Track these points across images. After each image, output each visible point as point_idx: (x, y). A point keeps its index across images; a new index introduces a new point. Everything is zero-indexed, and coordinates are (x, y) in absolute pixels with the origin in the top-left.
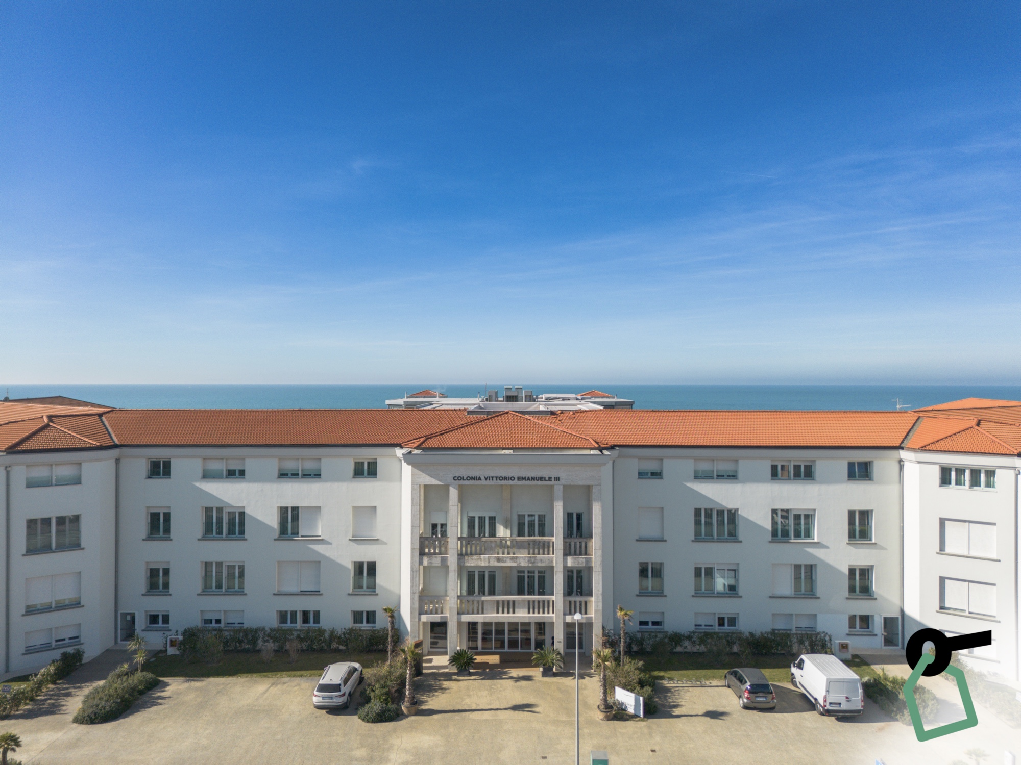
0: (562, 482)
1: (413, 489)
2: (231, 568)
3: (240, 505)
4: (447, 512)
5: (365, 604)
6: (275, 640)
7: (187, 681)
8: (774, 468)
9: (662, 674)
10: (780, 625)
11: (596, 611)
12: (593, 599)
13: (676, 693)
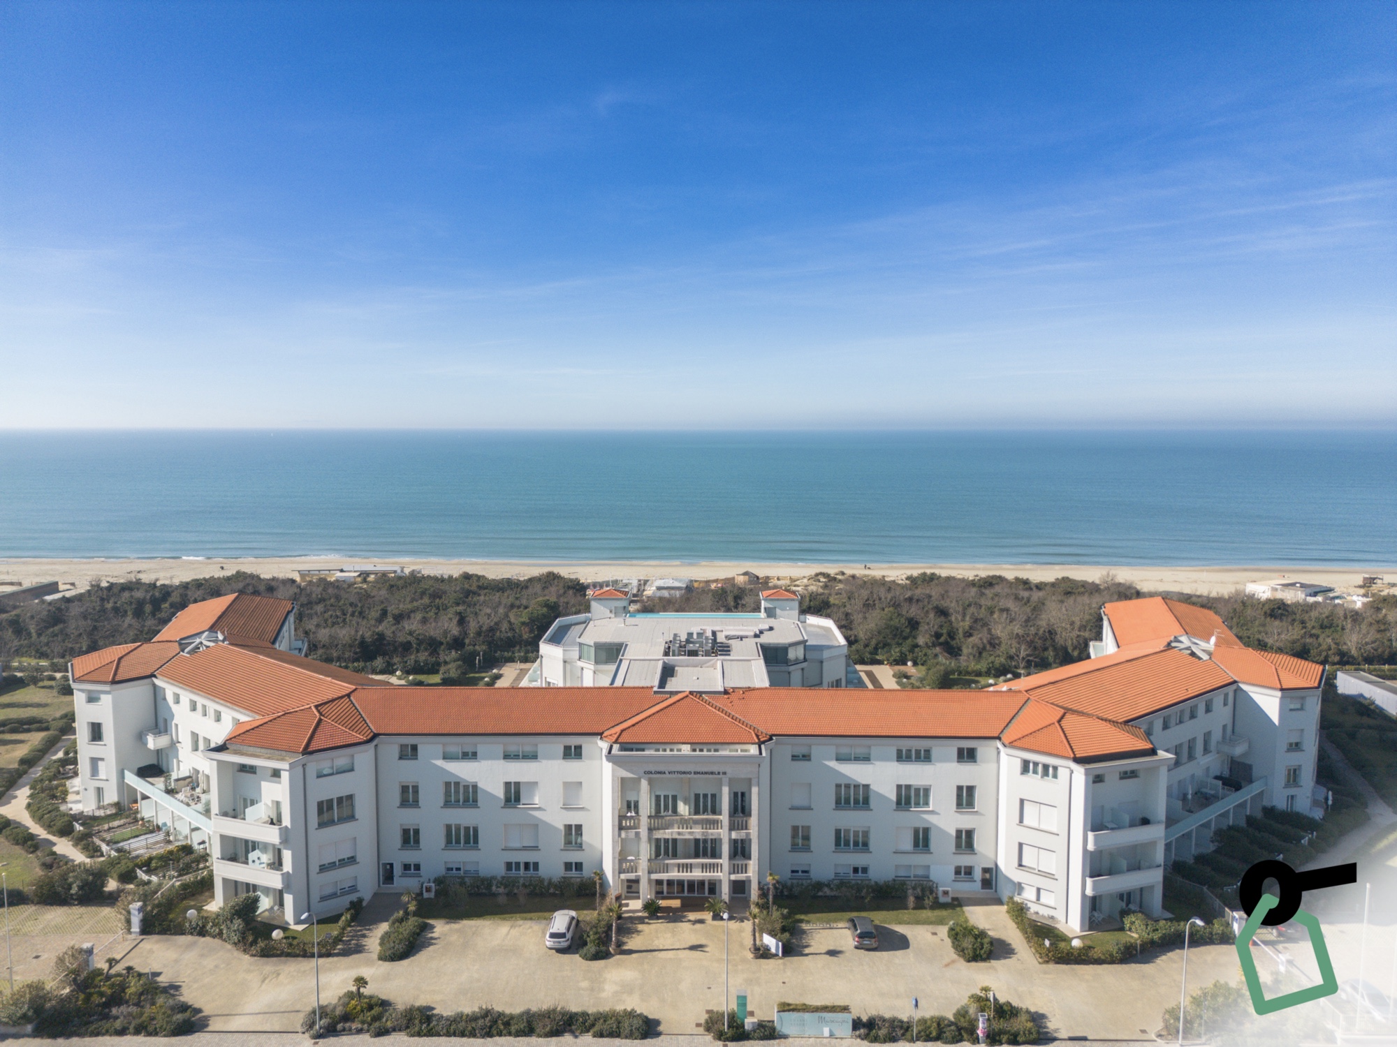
0: (729, 775)
1: (613, 780)
2: (467, 829)
3: (474, 780)
4: (639, 791)
5: (574, 857)
6: (506, 886)
7: (447, 923)
8: (899, 752)
9: (802, 917)
10: (902, 873)
11: (753, 872)
12: (751, 862)
13: (810, 935)
